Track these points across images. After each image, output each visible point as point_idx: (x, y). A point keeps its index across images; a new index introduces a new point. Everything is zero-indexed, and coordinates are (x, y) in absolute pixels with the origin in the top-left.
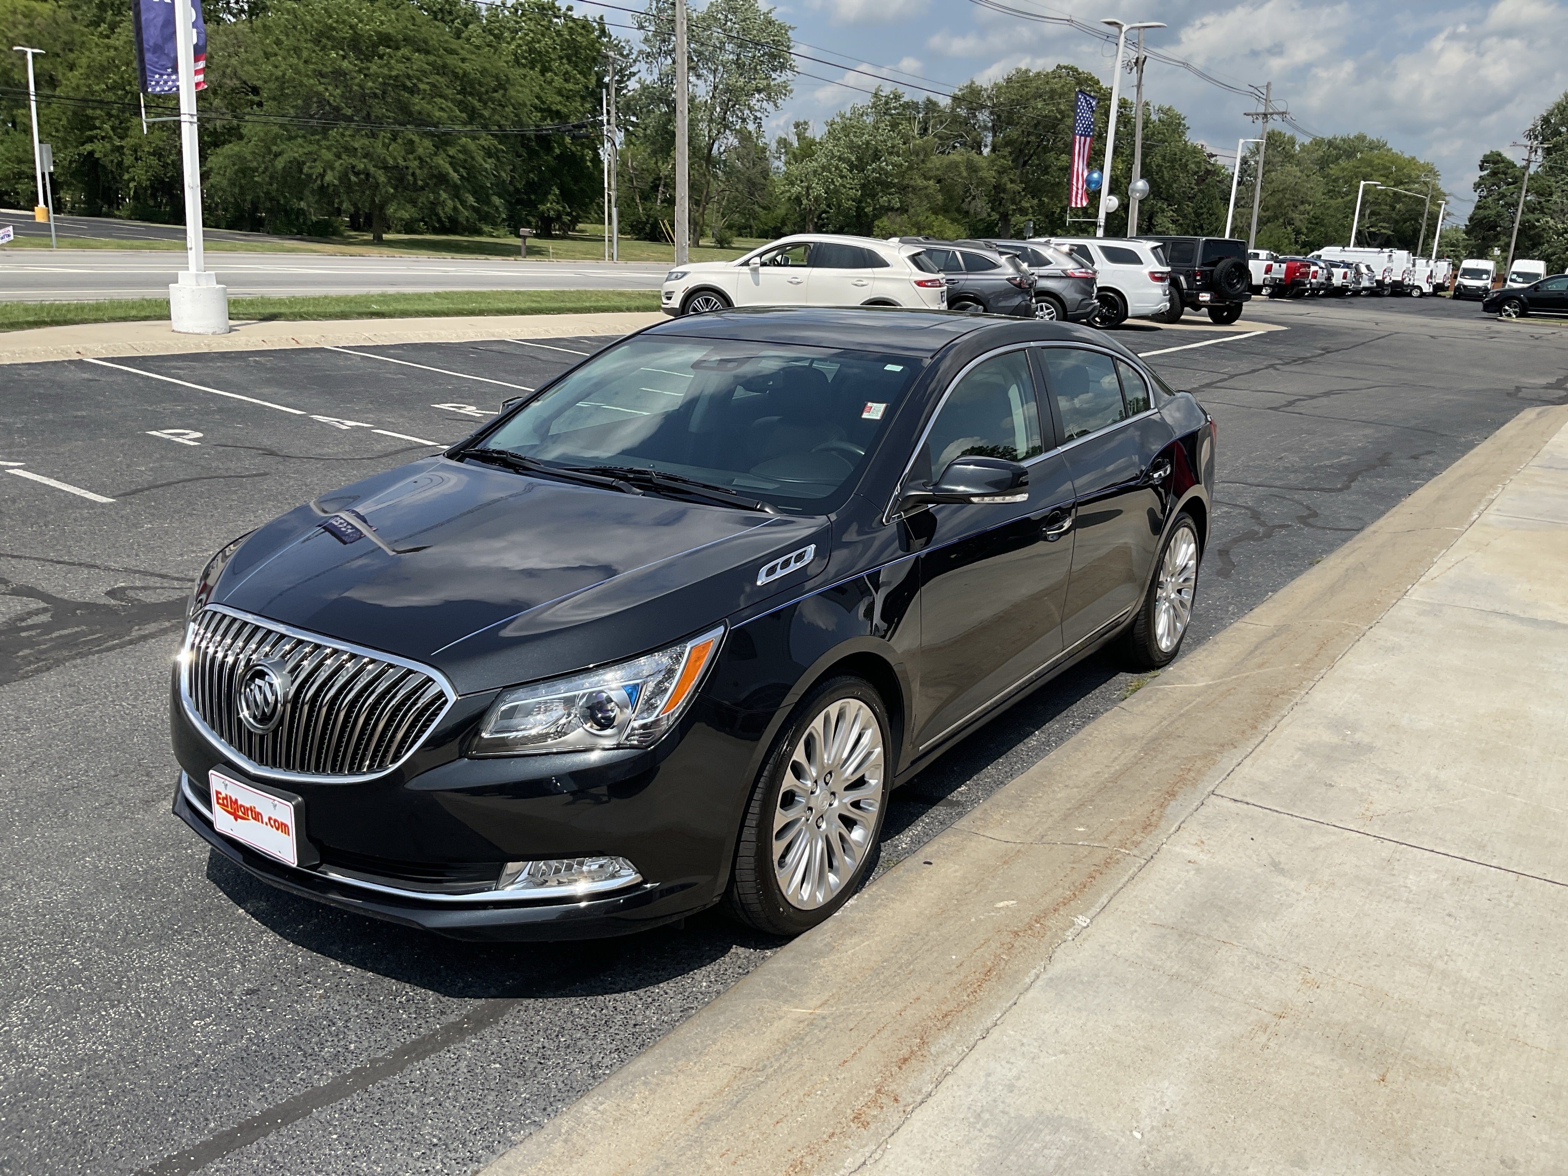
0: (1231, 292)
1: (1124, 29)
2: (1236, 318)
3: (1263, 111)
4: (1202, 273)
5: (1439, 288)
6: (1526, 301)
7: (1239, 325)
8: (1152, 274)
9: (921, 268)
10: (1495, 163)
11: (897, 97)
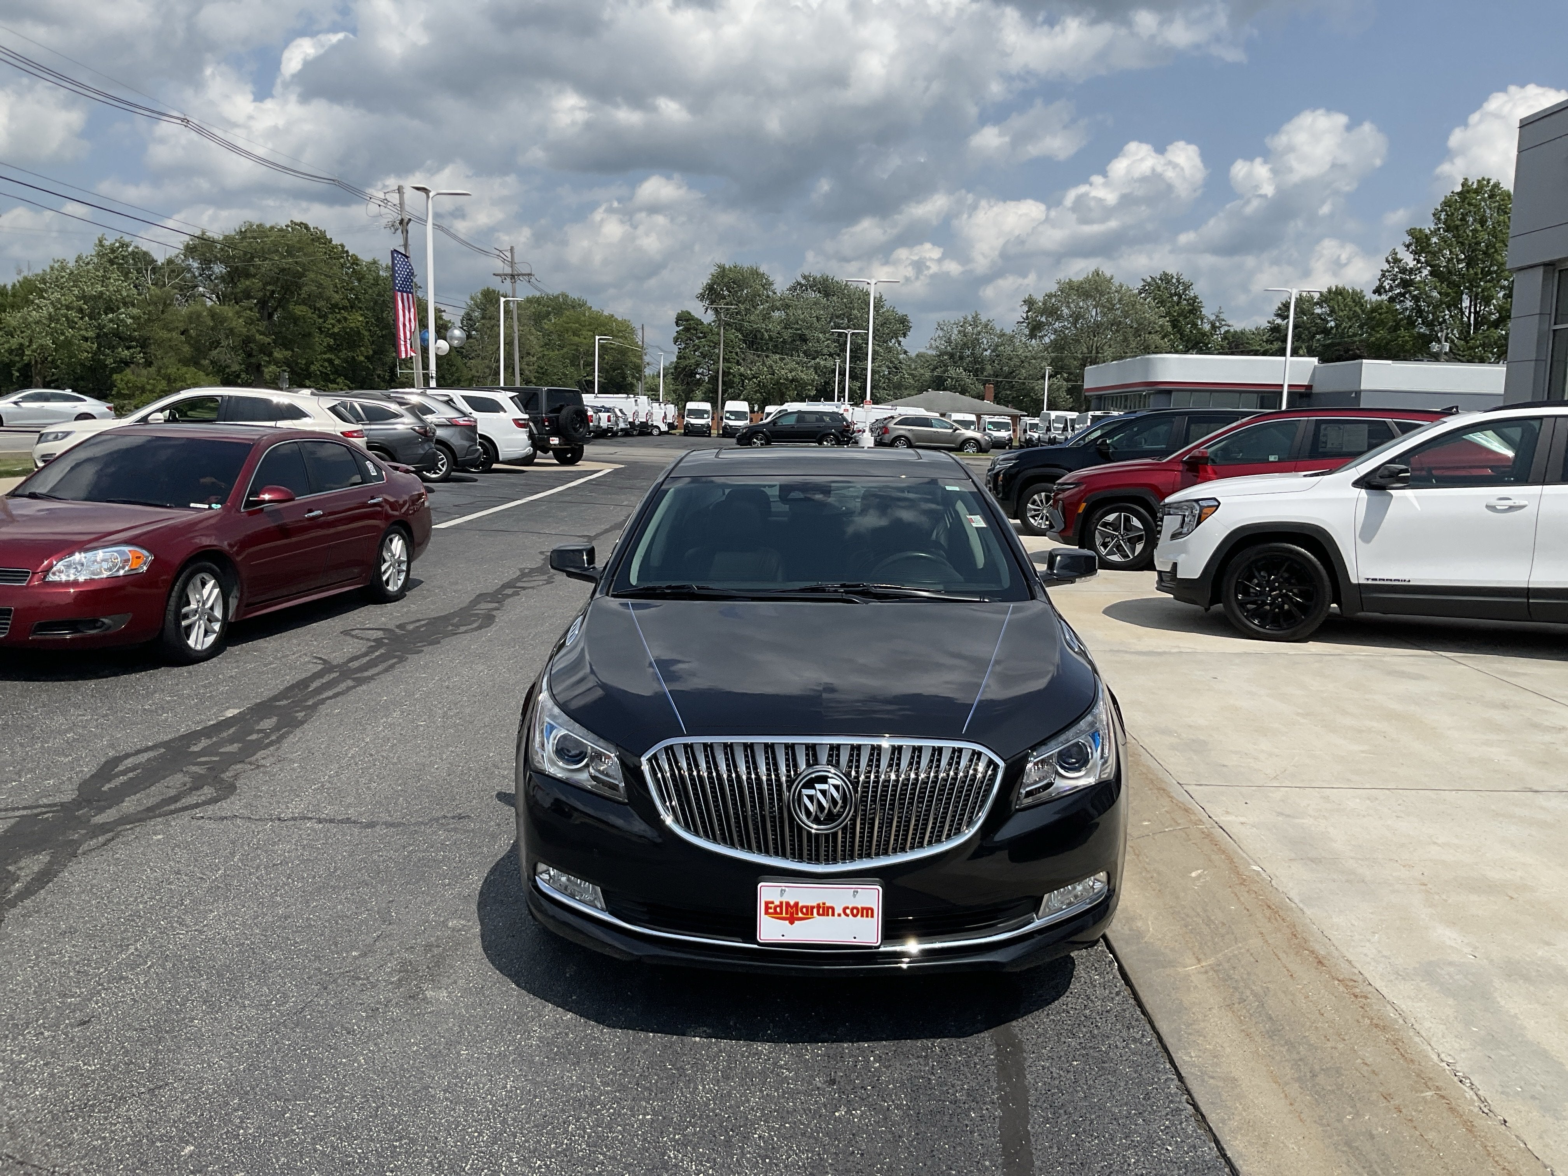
0: (577, 435)
1: (431, 195)
2: (579, 459)
3: (510, 272)
4: (549, 420)
5: (671, 426)
6: (768, 434)
7: (582, 466)
8: (516, 421)
9: (344, 419)
10: (687, 320)
11: (124, 245)
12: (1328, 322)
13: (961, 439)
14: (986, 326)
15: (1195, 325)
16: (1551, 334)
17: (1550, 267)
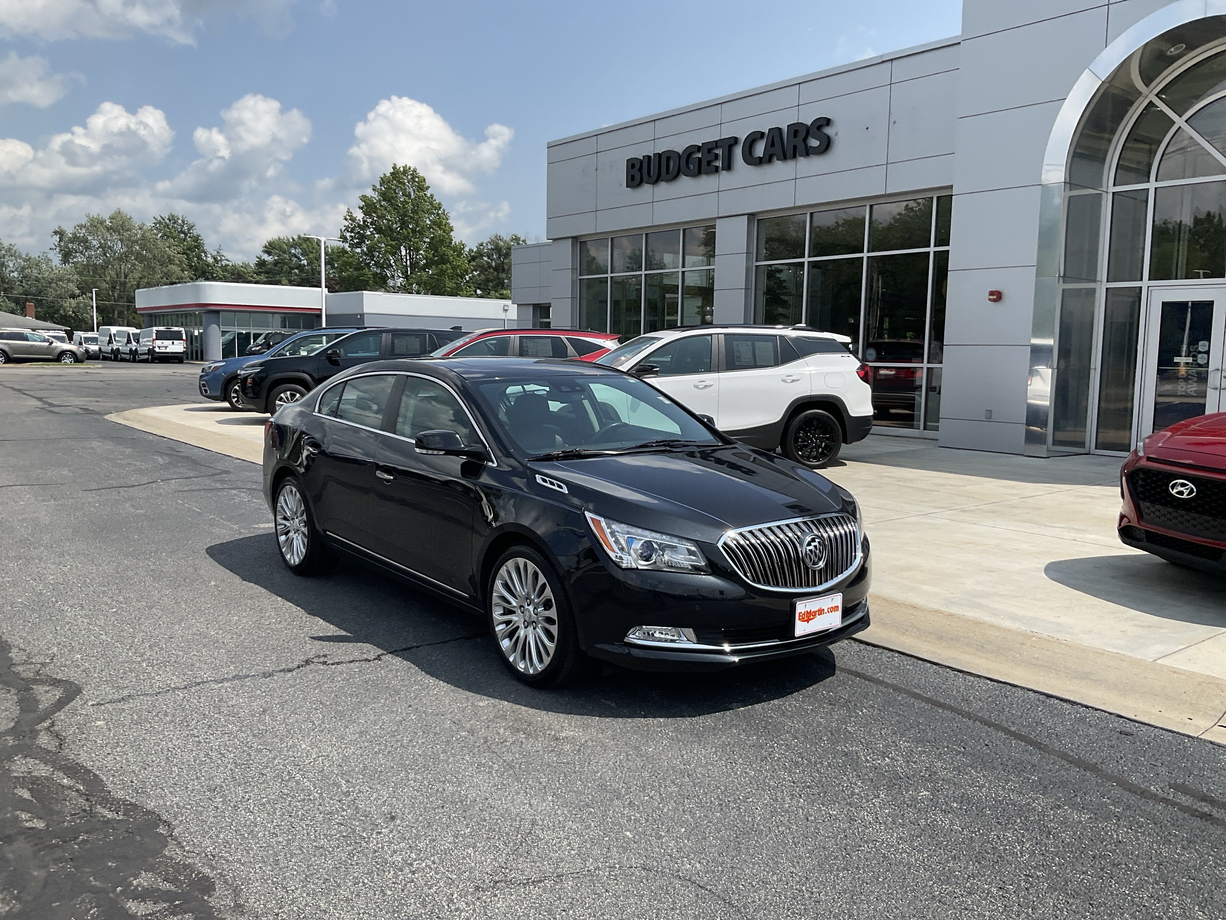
12: (301, 260)
13: (58, 350)
14: (9, 249)
15: (199, 258)
16: (578, 281)
17: (575, 240)
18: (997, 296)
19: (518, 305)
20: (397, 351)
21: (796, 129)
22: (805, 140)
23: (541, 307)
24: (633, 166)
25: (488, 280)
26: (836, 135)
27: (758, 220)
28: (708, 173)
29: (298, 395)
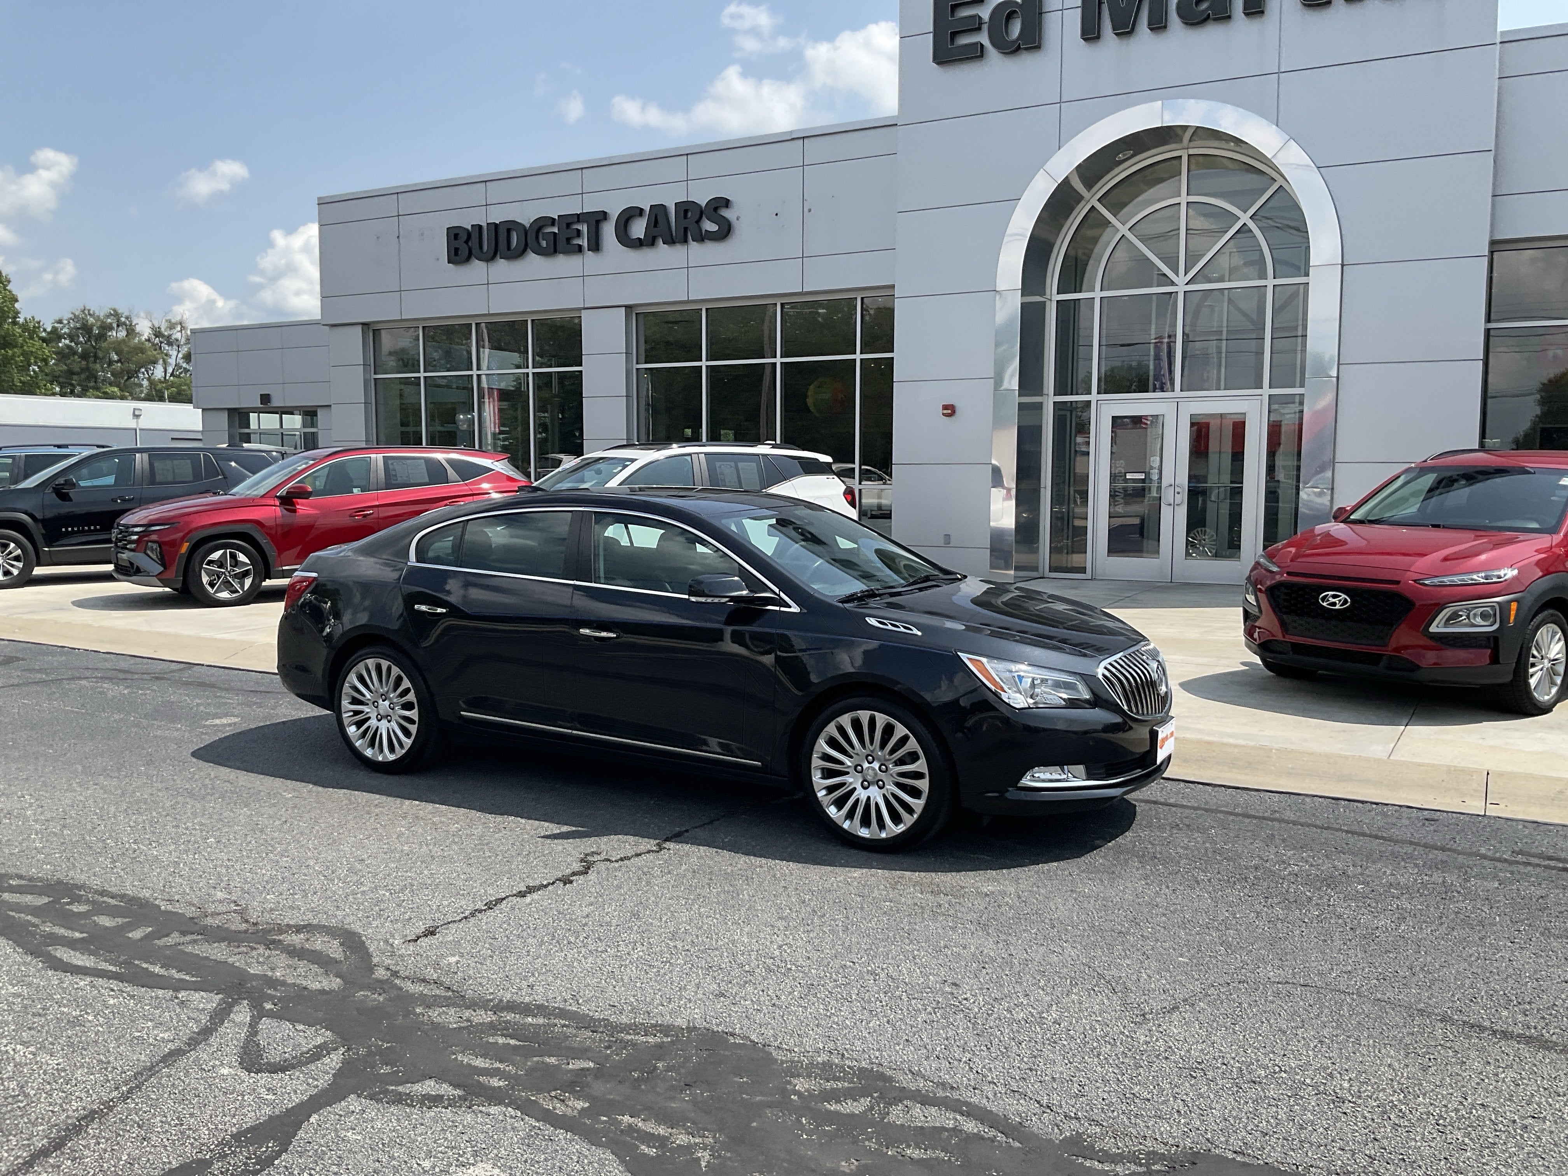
16: (373, 382)
17: (366, 327)
18: (950, 410)
19: (203, 410)
20: (158, 478)
21: (685, 208)
22: (698, 222)
23: (239, 413)
24: (456, 236)
25: (71, 373)
26: (738, 219)
27: (637, 314)
28: (566, 252)
29: (12, 545)
